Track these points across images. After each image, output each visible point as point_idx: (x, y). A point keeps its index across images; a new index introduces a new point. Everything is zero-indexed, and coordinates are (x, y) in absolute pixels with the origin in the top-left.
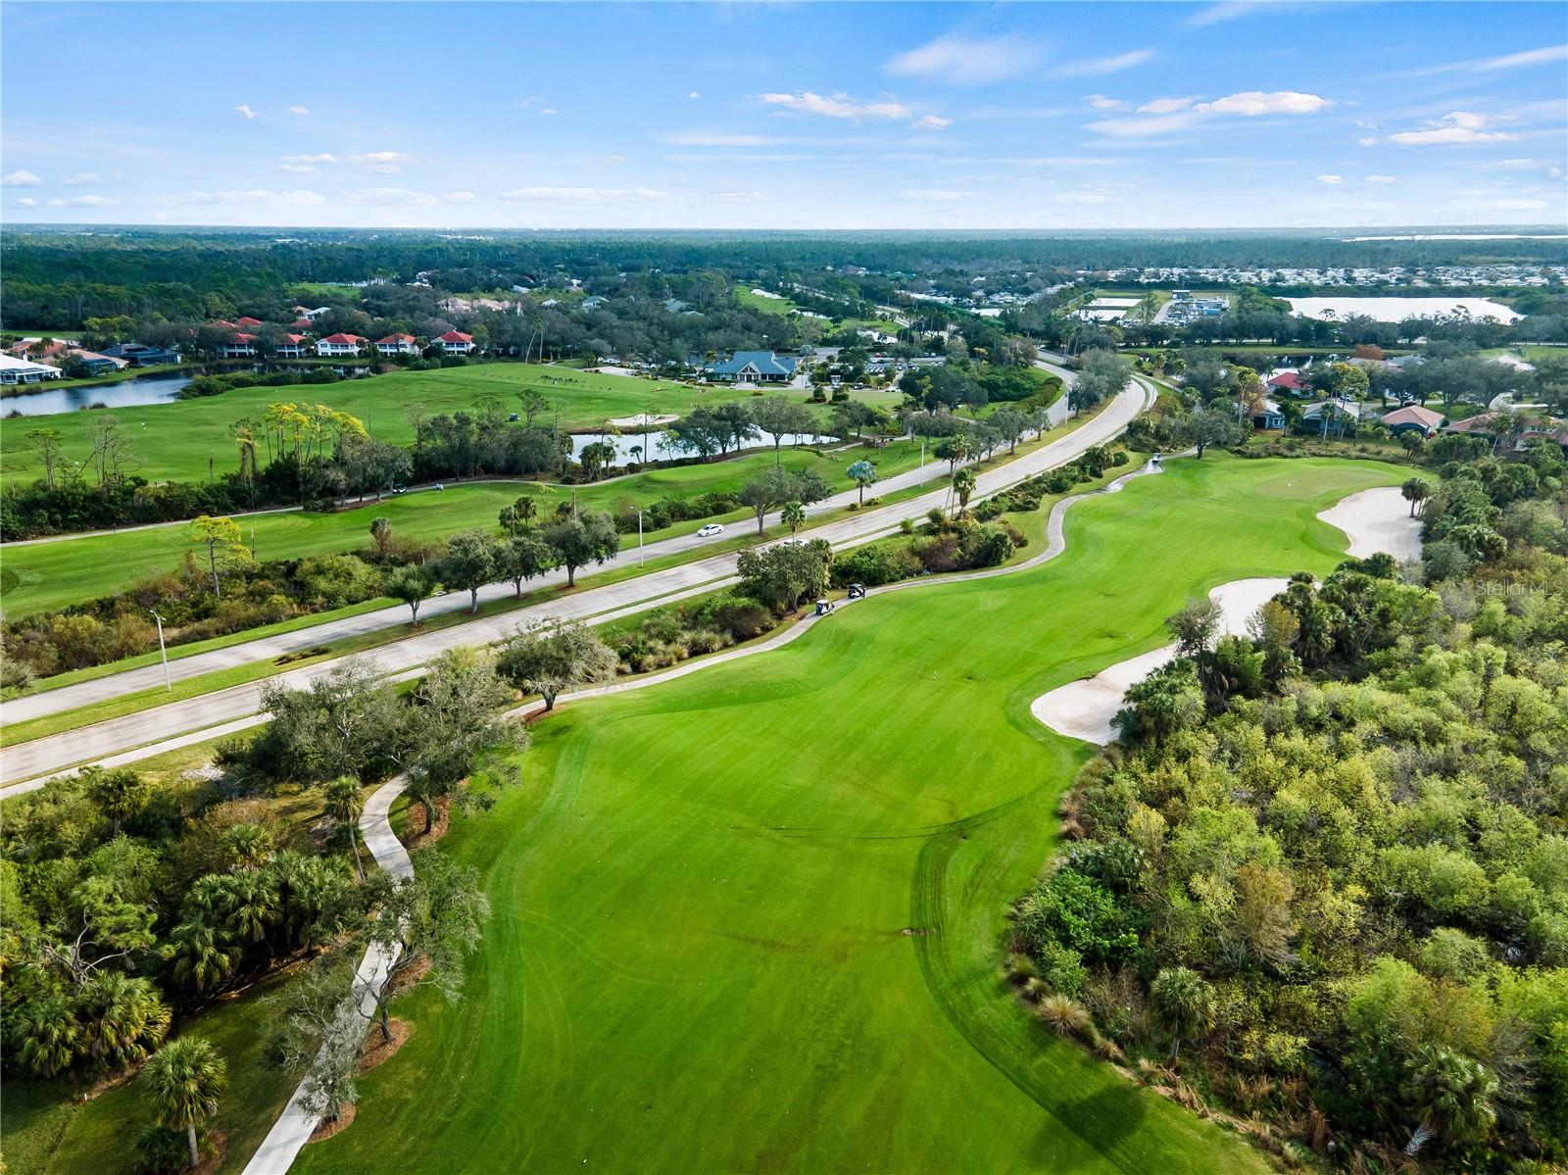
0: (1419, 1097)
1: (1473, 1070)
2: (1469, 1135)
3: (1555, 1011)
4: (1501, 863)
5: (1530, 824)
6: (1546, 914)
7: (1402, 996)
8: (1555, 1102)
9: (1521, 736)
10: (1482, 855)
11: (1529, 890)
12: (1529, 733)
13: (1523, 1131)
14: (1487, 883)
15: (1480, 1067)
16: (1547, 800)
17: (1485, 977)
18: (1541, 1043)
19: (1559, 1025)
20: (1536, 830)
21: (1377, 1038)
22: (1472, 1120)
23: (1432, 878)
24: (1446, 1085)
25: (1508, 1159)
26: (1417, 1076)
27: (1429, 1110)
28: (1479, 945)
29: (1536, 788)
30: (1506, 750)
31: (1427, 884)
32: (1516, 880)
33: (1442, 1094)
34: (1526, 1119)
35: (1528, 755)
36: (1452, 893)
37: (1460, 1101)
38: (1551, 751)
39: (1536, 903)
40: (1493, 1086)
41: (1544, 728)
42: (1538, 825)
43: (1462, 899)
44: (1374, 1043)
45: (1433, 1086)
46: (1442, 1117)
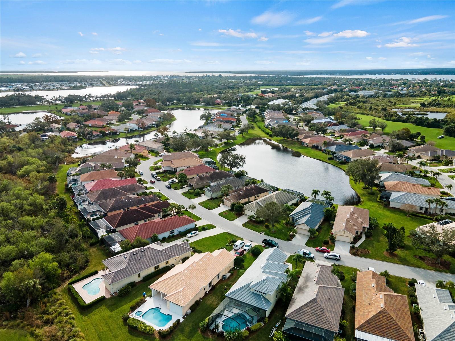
0: (25, 293)
1: (33, 281)
2: (38, 293)
3: (42, 262)
4: (17, 243)
5: (20, 232)
6: (32, 248)
7: (12, 278)
8: (50, 278)
9: (7, 216)
10: (12, 244)
11: (26, 245)
12: (9, 214)
13: (47, 287)
14: (17, 249)
15: (34, 280)
16: (21, 226)
17: (26, 265)
18: (43, 270)
19: (44, 264)
20: (21, 233)
21: (11, 290)
22: (37, 290)
23: (5, 254)
24: (29, 287)
25: (47, 293)
26: (23, 290)
27: (28, 294)
28: (22, 260)
29: (17, 225)
30: (6, 220)
31: (4, 256)
32: (23, 245)
33: (30, 289)
34: (47, 284)
35: (12, 219)
36: (10, 255)
37: (33, 288)
38: (16, 216)
39: (29, 247)
40: (38, 281)
41: (11, 212)
42: (21, 232)
43: (14, 254)
44: (11, 291)
45: (27, 289)
46: (31, 293)
